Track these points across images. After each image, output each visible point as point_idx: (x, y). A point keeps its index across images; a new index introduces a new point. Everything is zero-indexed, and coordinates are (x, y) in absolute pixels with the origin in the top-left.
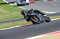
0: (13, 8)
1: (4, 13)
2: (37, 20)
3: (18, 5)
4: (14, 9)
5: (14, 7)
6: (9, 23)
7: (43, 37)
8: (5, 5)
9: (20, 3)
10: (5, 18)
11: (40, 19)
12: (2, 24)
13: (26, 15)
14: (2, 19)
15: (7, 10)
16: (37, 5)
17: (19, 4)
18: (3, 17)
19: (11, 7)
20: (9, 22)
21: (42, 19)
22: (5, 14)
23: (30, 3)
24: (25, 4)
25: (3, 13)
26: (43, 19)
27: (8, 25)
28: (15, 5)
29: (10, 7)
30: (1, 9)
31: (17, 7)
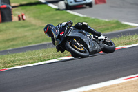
0: (57, 14)
1: (35, 25)
2: (80, 48)
3: (68, 7)
4: (58, 18)
5: (58, 12)
6: (46, 50)
7: (125, 83)
8: (38, 6)
9: (71, 2)
10: (38, 37)
11: (89, 46)
12: (30, 52)
13: (55, 36)
14: (31, 41)
15: (42, 20)
16: (111, 6)
17: (70, 4)
18: (33, 34)
19: (51, 13)
20: (46, 48)
21: (95, 46)
22: (37, 29)
23: (96, 3)
24: (84, 6)
25: (32, 25)
26: (97, 47)
27: (45, 54)
28: (61, 8)
29: (49, 11)
30: (29, 17)
31: (64, 11)
